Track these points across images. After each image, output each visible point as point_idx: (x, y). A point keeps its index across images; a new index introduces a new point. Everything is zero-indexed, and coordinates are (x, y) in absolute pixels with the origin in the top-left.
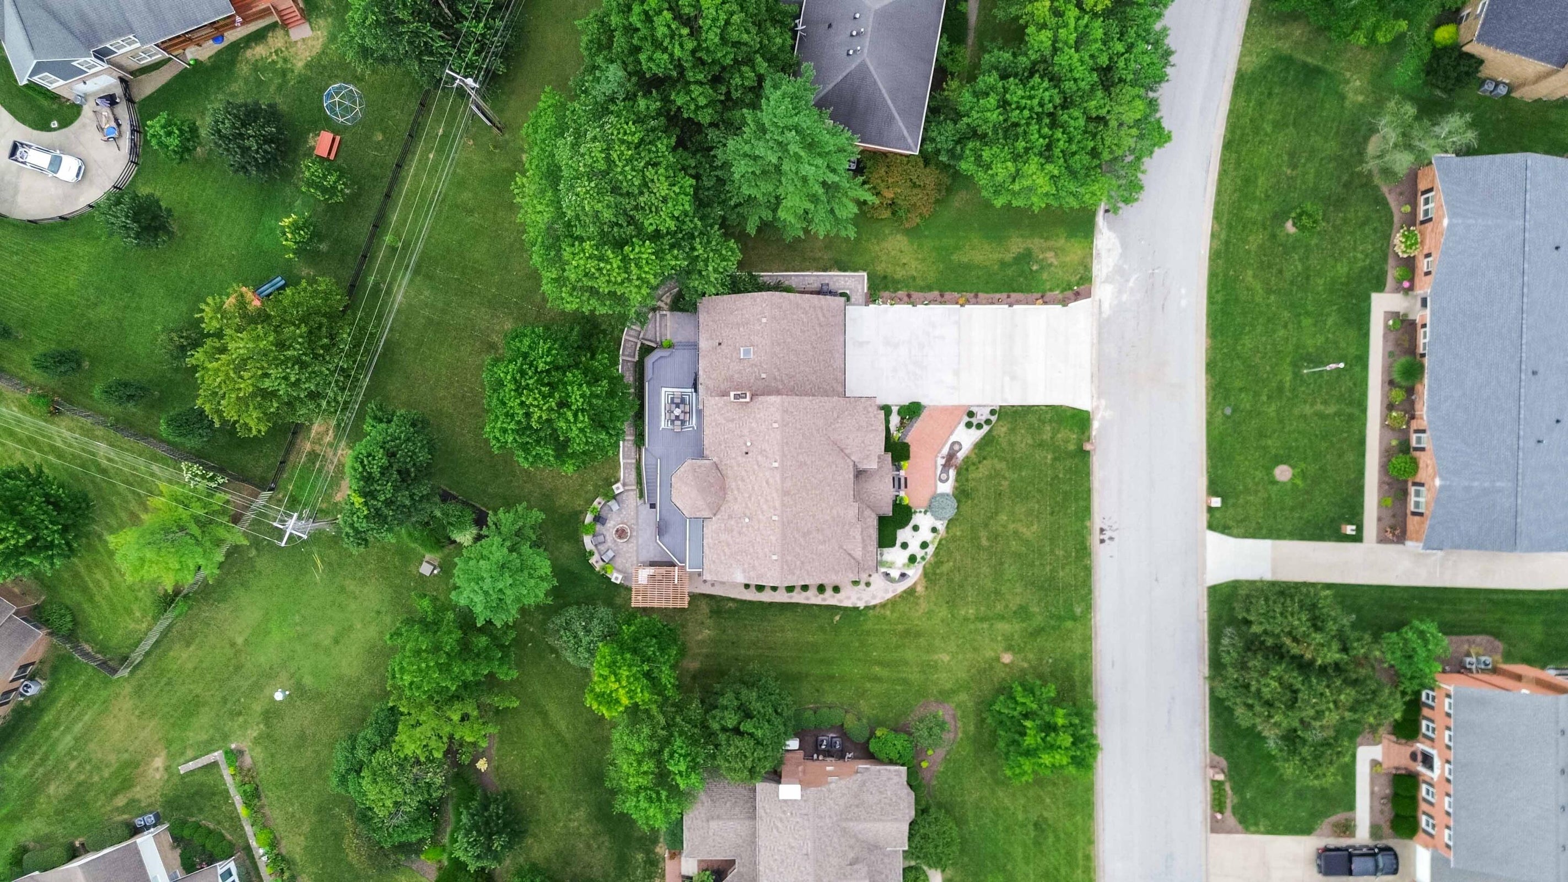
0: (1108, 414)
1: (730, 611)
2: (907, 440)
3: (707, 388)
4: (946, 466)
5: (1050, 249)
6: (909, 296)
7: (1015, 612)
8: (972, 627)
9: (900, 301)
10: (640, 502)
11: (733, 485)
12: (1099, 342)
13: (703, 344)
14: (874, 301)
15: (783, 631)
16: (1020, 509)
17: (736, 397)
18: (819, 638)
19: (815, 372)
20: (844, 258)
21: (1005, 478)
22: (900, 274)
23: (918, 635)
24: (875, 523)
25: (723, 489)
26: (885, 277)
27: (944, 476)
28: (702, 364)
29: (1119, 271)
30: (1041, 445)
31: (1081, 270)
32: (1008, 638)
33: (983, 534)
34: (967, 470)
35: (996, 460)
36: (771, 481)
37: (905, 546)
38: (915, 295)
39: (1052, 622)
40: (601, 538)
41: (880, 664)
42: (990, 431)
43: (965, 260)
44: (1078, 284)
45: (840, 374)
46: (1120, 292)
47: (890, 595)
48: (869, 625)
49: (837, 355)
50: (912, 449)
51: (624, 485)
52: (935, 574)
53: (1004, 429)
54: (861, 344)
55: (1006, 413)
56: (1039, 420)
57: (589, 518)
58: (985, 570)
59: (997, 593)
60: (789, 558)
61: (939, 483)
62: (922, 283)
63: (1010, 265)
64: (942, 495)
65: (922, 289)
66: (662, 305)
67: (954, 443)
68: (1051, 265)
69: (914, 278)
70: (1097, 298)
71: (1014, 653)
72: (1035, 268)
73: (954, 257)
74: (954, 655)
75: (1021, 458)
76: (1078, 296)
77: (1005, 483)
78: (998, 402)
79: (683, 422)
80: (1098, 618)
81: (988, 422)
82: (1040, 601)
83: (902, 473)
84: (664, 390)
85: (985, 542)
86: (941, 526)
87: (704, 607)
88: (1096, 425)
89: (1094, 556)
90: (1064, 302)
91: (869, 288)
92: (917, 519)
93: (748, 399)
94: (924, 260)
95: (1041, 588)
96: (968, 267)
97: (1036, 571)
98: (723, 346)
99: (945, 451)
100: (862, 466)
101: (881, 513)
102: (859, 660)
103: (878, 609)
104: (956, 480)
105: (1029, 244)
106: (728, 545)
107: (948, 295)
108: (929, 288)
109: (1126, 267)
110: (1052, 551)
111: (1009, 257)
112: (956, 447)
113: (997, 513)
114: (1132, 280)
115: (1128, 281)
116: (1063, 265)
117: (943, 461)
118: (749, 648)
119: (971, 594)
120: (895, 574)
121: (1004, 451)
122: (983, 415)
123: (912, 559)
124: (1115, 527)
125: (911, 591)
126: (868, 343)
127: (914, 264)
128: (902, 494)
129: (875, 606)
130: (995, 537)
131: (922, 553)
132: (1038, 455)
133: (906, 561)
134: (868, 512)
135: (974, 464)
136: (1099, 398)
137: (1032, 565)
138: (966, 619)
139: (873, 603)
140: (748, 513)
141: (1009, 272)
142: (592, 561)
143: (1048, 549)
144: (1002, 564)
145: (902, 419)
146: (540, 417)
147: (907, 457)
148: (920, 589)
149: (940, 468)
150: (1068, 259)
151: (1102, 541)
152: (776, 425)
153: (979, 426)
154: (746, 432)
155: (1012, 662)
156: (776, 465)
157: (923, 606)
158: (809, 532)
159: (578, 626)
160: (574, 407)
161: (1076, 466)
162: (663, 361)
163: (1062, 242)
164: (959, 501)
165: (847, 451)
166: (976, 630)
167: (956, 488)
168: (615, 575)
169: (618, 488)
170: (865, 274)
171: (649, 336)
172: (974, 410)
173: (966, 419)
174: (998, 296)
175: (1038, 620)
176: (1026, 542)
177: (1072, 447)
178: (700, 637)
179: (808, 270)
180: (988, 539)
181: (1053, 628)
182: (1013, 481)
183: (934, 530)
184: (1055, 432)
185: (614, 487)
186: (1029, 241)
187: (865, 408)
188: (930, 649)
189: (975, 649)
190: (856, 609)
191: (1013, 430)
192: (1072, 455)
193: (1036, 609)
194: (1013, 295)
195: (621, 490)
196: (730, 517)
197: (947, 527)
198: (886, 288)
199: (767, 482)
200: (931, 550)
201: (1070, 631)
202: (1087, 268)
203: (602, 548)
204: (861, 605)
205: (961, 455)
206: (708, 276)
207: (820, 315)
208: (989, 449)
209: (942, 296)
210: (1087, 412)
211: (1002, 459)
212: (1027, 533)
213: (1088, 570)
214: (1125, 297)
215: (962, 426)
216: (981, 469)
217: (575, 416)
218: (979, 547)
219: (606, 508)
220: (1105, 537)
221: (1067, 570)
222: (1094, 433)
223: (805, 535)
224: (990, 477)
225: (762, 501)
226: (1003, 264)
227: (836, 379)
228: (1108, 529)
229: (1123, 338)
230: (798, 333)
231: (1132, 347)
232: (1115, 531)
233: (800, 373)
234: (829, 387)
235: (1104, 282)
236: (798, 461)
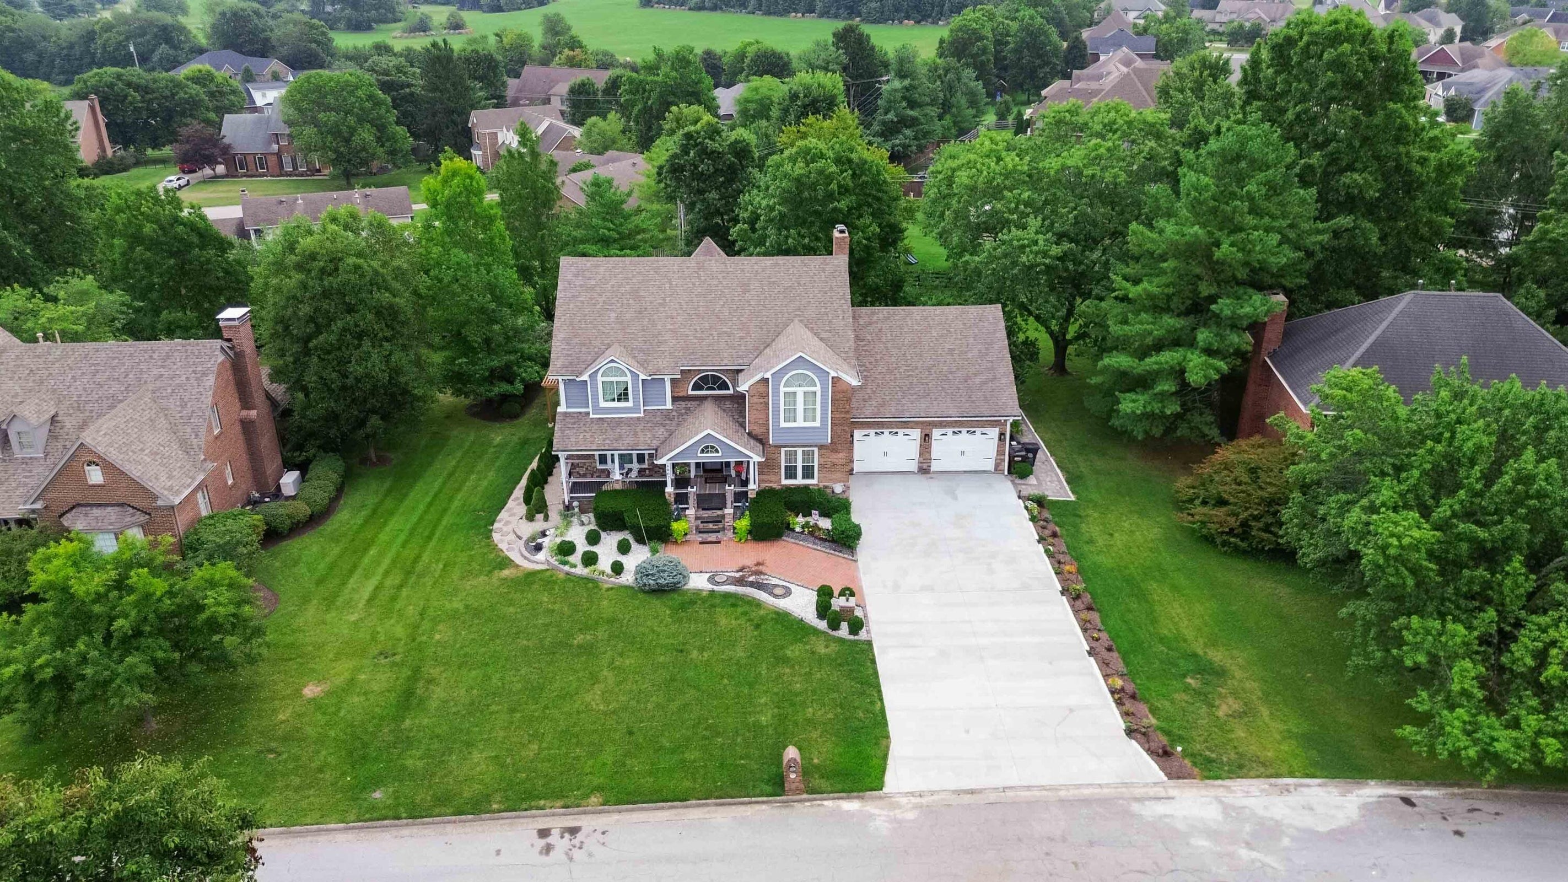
0: (879, 824)
4: (740, 580)
5: (1247, 704)
6: (1055, 536)
8: (405, 640)
20: (1090, 483)
21: (715, 655)
27: (720, 579)
29: (1269, 829)
31: (1230, 759)
33: (598, 634)
34: (734, 605)
42: (816, 631)
44: (1192, 754)
46: (1212, 834)
47: (504, 546)
50: (769, 546)
52: (530, 584)
53: (820, 650)
54: (950, 493)
55: (855, 652)
62: (1085, 550)
63: (1177, 650)
67: (786, 589)
68: (1211, 706)
70: (1172, 792)
71: (324, 699)
72: (1191, 681)
75: (761, 675)
76: (1163, 755)
77: (704, 657)
80: (341, 837)
81: (834, 625)
85: (580, 638)
88: (850, 806)
90: (1136, 732)
91: (1049, 501)
99: (772, 581)
103: (483, 541)
104: (713, 593)
105: (1240, 674)
109: (1286, 842)
111: (1193, 647)
112: (778, 591)
114: (1254, 855)
115: (1250, 847)
116: (1221, 726)
117: (750, 578)
123: (566, 550)
124: (579, 855)
126: (956, 499)
129: (488, 538)
130: (587, 651)
136: (919, 805)
139: (496, 535)
150: (1242, 733)
151: (544, 833)
153: (823, 610)
155: (301, 698)
163: (1277, 723)
167: (697, 596)
176: (569, 696)
180: (587, 642)
182: (708, 666)
191: (819, 660)
194: (1117, 656)
202: (1237, 769)
214: (1202, 843)
216: (736, 622)
218: (572, 631)
220: (554, 839)
222: (829, 804)
223: (635, 293)
227: (883, 405)
228: (576, 842)
229: (1091, 844)
230: (947, 346)
231: (1075, 864)
232: (567, 854)
233: (887, 348)
234: (874, 392)
235: (1221, 802)
236: (749, 279)
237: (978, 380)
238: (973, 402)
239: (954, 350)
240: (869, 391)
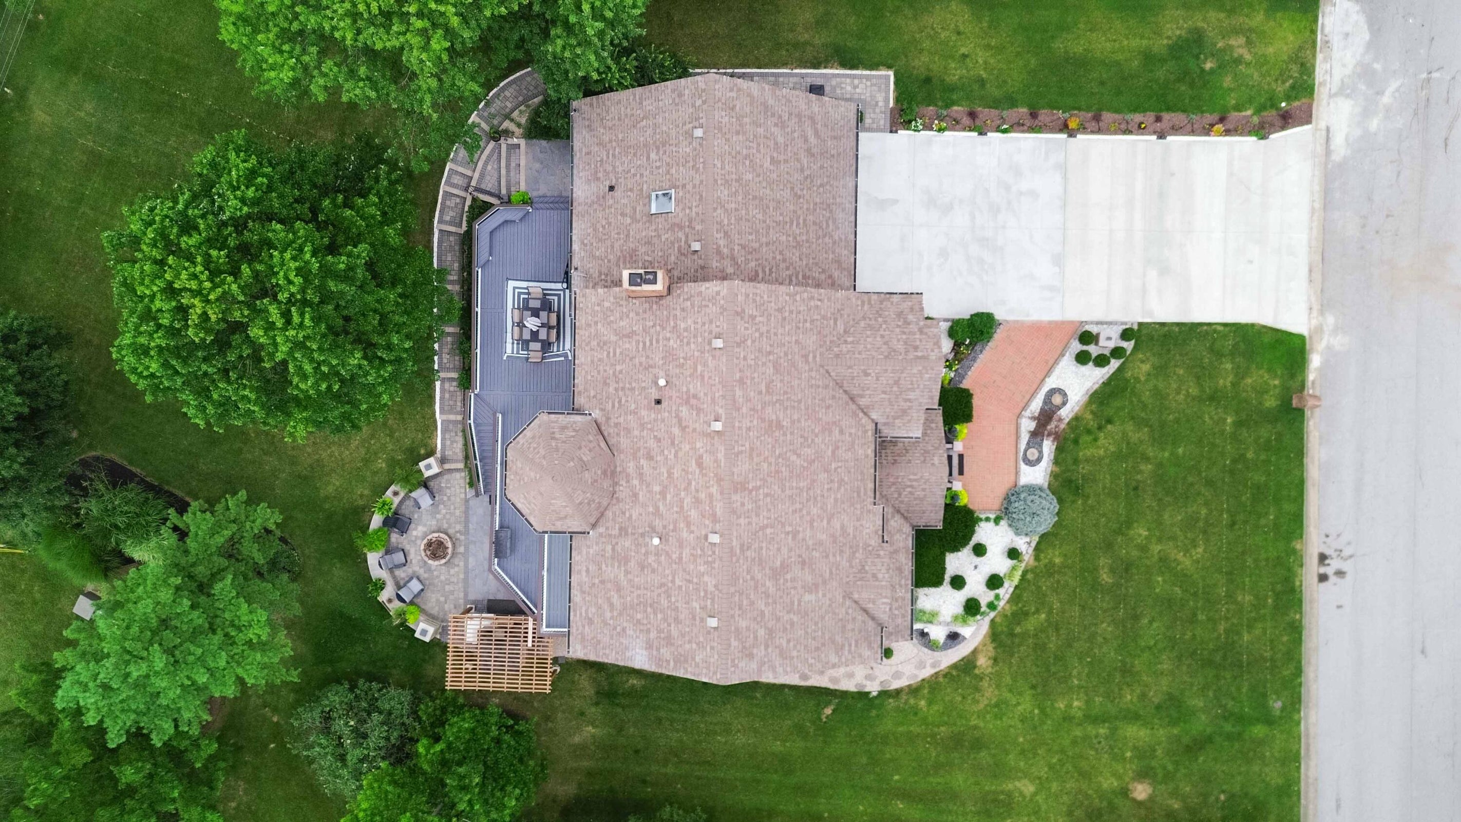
0: (1339, 342)
1: (632, 693)
2: (965, 385)
3: (587, 278)
4: (1037, 435)
5: (1236, 31)
6: (972, 115)
7: (1158, 707)
8: (1078, 732)
9: (955, 124)
10: (471, 493)
11: (631, 467)
12: (1325, 208)
13: (582, 191)
14: (907, 125)
15: (727, 731)
16: (1173, 517)
17: (635, 280)
18: (796, 746)
19: (798, 245)
20: (852, 43)
21: (1147, 459)
22: (955, 73)
23: (978, 744)
24: (910, 542)
25: (611, 473)
26: (928, 80)
27: (1033, 454)
28: (579, 229)
29: (1365, 72)
30: (1214, 398)
31: (1295, 69)
32: (1144, 753)
33: (1103, 561)
34: (1076, 442)
35: (1129, 427)
36: (707, 459)
37: (958, 582)
38: (985, 113)
39: (1228, 727)
40: (399, 557)
41: (906, 795)
42: (1120, 370)
43: (1078, 48)
44: (1288, 98)
45: (845, 253)
46: (1366, 113)
47: (927, 672)
48: (887, 725)
49: (840, 216)
50: (976, 402)
51: (443, 461)
52: (1012, 635)
53: (1146, 367)
54: (882, 204)
55: (1151, 338)
56: (1211, 350)
57: (376, 521)
58: (1106, 628)
59: (1126, 671)
60: (743, 624)
61: (1023, 467)
62: (997, 93)
63: (1163, 61)
64: (1032, 489)
65: (996, 104)
66: (512, 127)
67: (1052, 392)
68: (1238, 61)
69: (982, 82)
70: (1323, 125)
71: (1154, 782)
72: (1208, 66)
73: (1058, 45)
74: (1042, 784)
75: (1177, 421)
76: (1286, 120)
77: (1147, 468)
78: (1135, 316)
79: (546, 346)
80: (1313, 718)
81: (1117, 352)
82: (1204, 688)
83: (958, 446)
84: (512, 284)
85: (1106, 577)
86: (1024, 544)
87: (585, 683)
88: (1315, 361)
89: (1306, 607)
90: (1262, 131)
91: (897, 100)
92: (985, 533)
93: (659, 287)
94: (1000, 49)
95: (1208, 663)
96: (1082, 63)
97: (1199, 631)
98: (617, 193)
99: (1036, 405)
100: (889, 432)
101: (922, 523)
102: (868, 789)
103: (904, 697)
104: (1056, 462)
105: (1198, 21)
106: (619, 589)
107: (1044, 115)
108: (1012, 103)
109: (1377, 66)
110: (1230, 596)
111: (1160, 45)
112: (1057, 399)
113: (1129, 524)
114: (1388, 93)
115: (1380, 93)
116: (1262, 62)
117: (1032, 425)
118: (666, 762)
119: (1077, 673)
120: (938, 633)
121: (1144, 407)
122: (1109, 340)
123: (972, 607)
124: (1347, 552)
125: (967, 666)
126: (896, 202)
127: (981, 56)
128: (957, 486)
129: (898, 692)
130: (1125, 569)
131: (989, 596)
132: (1209, 415)
133: (960, 610)
134: (896, 522)
135: (1089, 432)
136: (1322, 312)
137: (1192, 620)
138: (1067, 718)
139: (895, 685)
140: (658, 523)
141: (1161, 73)
142: (383, 597)
143: (1222, 591)
144: (1136, 618)
145: (957, 345)
146: (205, 317)
147: (967, 417)
148: (982, 661)
149: (1025, 438)
150: (1271, 50)
151: (1323, 578)
152: (719, 343)
153: (1101, 361)
154: (657, 359)
155: (1151, 798)
156: (718, 426)
157: (989, 694)
158: (785, 567)
159: (343, 725)
160: (283, 297)
161: (1280, 436)
162: (509, 229)
163: (1258, 19)
164: (1060, 501)
165: (863, 402)
166: (1086, 738)
167: (1054, 476)
168: (422, 626)
169: (429, 467)
170: (891, 73)
171: (489, 185)
172: (1094, 329)
173: (1076, 347)
174: (1138, 117)
175: (1201, 724)
176: (1182, 578)
177: (1271, 402)
178: (577, 739)
179: (784, 65)
180: (1112, 570)
181: (1229, 737)
182: (1160, 465)
183: (1013, 554)
184: (1240, 374)
185: (422, 465)
186: (1198, 16)
187: (900, 314)
188: (999, 771)
189: (1084, 775)
190: (863, 695)
191: (1161, 370)
192: (1272, 417)
193: (1199, 703)
194: (1166, 116)
195: (435, 470)
196: (623, 531)
197: (1037, 549)
198: (930, 100)
199: (700, 465)
200: (1006, 592)
201: (1261, 742)
202: (1307, 69)
203: (401, 574)
204: (873, 688)
205: (1066, 413)
206: (582, 26)
207: (810, 133)
208: (1117, 404)
209: (1034, 115)
210: (1301, 338)
211: (1140, 423)
212: (1185, 562)
213: (1296, 631)
214: (1374, 124)
215: (1067, 362)
216: (1102, 441)
217: (286, 316)
218: (1095, 586)
219: (410, 503)
220: (1329, 571)
221: (1257, 632)
222: (1311, 377)
223: (776, 574)
224: (1119, 456)
225: (688, 501)
226: (1149, 58)
227: (839, 262)
228: (1334, 555)
229: (1370, 199)
230: (767, 164)
231: (1388, 216)
232: (1346, 559)
233: (768, 244)
234: (824, 271)
235: (1336, 95)
236: (763, 420)
237: (812, 140)
238: (839, 154)
239: (772, 158)
240: (823, 277)
